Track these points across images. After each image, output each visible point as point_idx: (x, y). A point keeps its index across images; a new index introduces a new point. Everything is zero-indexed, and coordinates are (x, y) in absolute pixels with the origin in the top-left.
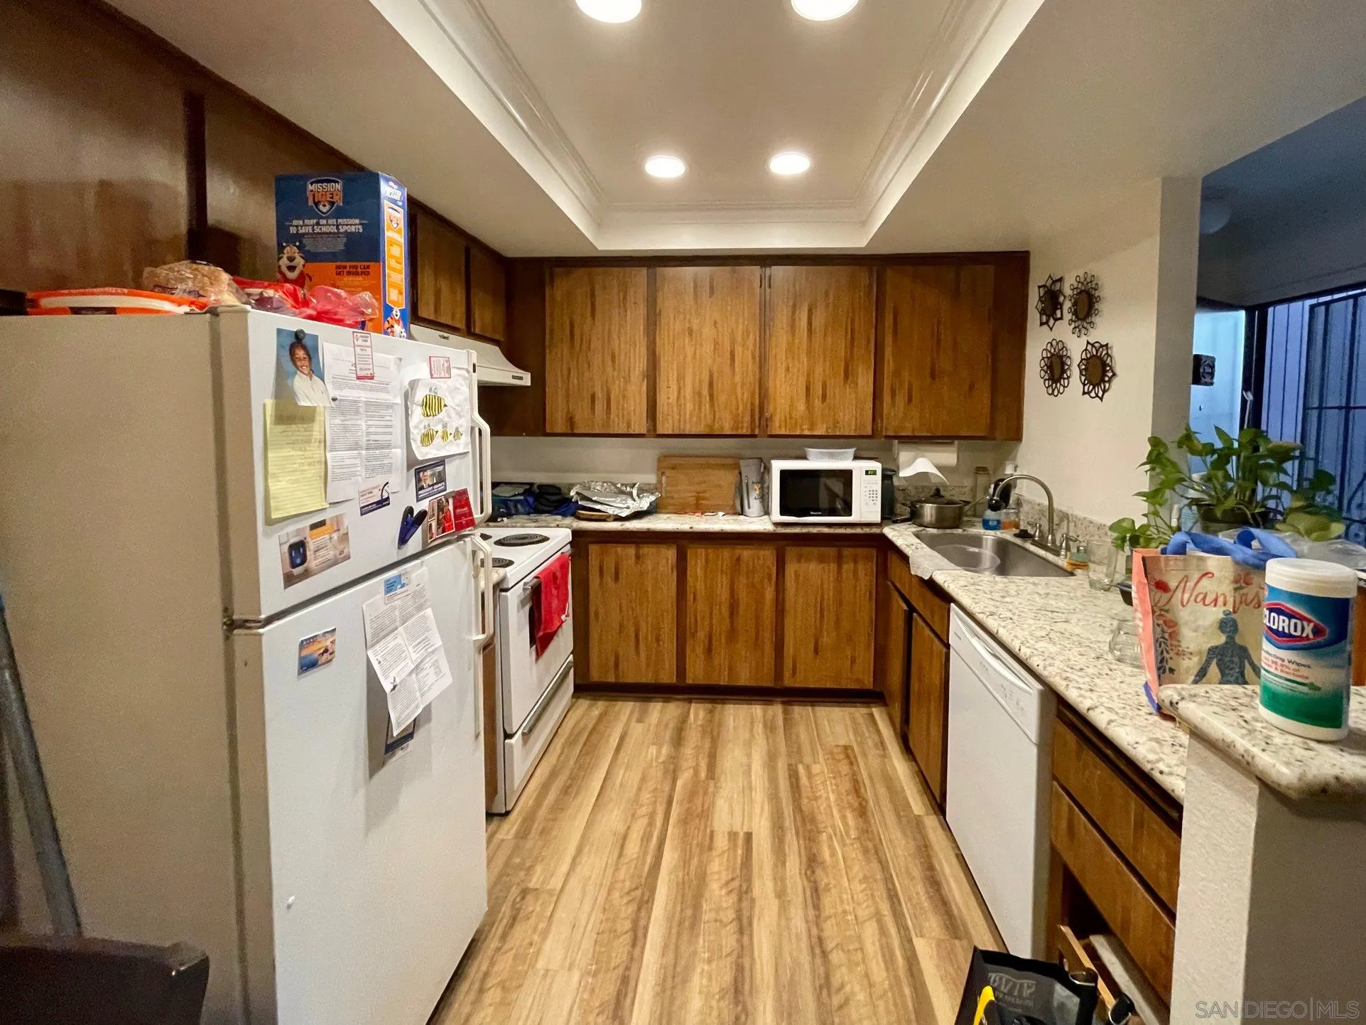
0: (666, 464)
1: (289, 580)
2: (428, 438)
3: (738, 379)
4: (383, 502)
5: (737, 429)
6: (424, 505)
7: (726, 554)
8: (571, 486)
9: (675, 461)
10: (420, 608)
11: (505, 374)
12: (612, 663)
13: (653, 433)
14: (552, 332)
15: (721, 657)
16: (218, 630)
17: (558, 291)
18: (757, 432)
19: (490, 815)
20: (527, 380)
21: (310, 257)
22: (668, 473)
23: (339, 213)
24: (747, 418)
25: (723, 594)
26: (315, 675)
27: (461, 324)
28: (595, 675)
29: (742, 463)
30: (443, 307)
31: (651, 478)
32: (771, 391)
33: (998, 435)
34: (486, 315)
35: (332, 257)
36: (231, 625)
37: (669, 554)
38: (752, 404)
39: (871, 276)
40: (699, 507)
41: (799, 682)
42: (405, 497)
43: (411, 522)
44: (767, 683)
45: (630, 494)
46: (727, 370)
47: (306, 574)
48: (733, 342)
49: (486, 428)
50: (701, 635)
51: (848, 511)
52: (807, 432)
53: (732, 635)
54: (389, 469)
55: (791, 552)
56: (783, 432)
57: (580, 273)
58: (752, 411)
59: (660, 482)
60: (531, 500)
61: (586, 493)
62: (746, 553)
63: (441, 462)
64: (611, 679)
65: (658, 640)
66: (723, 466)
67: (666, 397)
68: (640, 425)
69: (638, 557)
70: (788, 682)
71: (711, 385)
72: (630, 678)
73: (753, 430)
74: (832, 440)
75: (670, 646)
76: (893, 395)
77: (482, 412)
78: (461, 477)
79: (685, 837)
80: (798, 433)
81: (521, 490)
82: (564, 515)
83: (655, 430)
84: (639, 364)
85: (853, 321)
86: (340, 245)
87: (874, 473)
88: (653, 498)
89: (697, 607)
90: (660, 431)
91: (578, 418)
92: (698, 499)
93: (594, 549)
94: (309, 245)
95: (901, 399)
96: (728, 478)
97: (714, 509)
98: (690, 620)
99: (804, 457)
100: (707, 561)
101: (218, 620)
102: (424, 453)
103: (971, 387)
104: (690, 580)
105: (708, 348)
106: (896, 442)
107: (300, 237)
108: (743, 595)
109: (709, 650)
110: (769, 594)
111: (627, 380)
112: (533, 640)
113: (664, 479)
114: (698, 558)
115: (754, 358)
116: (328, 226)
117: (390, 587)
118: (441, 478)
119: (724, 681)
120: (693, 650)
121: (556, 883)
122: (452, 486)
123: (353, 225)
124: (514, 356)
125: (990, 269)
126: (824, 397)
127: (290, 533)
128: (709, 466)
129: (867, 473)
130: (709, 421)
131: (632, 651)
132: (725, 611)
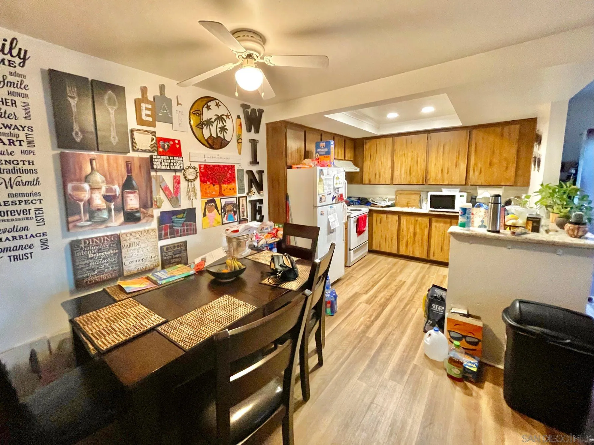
0: (398, 193)
1: (320, 202)
2: (336, 184)
3: (419, 167)
4: (330, 194)
5: (418, 182)
6: (336, 195)
7: (412, 219)
8: (370, 198)
9: (401, 192)
10: (335, 212)
11: (353, 169)
12: (379, 245)
13: (392, 184)
14: (365, 157)
15: (410, 248)
16: (313, 208)
17: (367, 146)
18: (424, 183)
19: (345, 266)
20: (358, 170)
21: (320, 155)
22: (399, 195)
23: (324, 148)
24: (421, 179)
25: (411, 230)
26: (322, 216)
27: (343, 158)
28: (374, 248)
29: (421, 193)
30: (340, 155)
31: (394, 197)
32: (429, 171)
33: (519, 184)
34: (349, 155)
35: (323, 155)
36: (314, 207)
37: (396, 217)
38: (423, 175)
39: (467, 133)
40: (407, 206)
41: (435, 258)
42: (333, 194)
43: (334, 198)
44: (424, 257)
45: (386, 201)
46: (415, 165)
47: (321, 202)
48: (418, 157)
49: (346, 182)
50: (405, 241)
51: (453, 208)
52: (441, 184)
53: (414, 242)
54: (331, 189)
55: (434, 219)
56: (433, 183)
57: (374, 141)
58: (423, 177)
59: (396, 198)
60: (359, 201)
61: (373, 200)
62: (420, 219)
63: (338, 188)
64: (378, 249)
65: (392, 241)
66: (415, 194)
67: (396, 174)
68: (389, 182)
69: (387, 218)
70: (432, 258)
71: (410, 170)
72: (383, 250)
73: (423, 182)
74: (450, 186)
75: (395, 242)
76: (474, 171)
77: (346, 179)
78: (342, 191)
79: (389, 278)
80: (438, 184)
81: (357, 199)
82: (367, 205)
83: (393, 183)
84: (389, 164)
85: (459, 148)
86: (324, 153)
87: (463, 196)
88: (392, 202)
89: (404, 233)
90: (394, 183)
91: (371, 179)
92: (407, 203)
93: (375, 215)
94: (320, 153)
95: (477, 173)
96: (417, 197)
97: (412, 207)
98: (401, 237)
99: (442, 191)
100: (407, 220)
101: (313, 206)
102: (336, 186)
103: (507, 168)
104: (402, 225)
105: (410, 159)
106: (478, 187)
107: (319, 152)
108: (418, 231)
109: (407, 245)
110: (426, 232)
111: (385, 169)
112: (357, 232)
113: (397, 197)
114: (404, 219)
115: (424, 162)
116: (323, 150)
117: (331, 207)
118: (338, 191)
119: (411, 255)
120: (402, 244)
121: (358, 277)
122: (340, 192)
123: (326, 150)
124: (356, 165)
125: (518, 126)
126: (448, 173)
127: (321, 196)
128: (412, 194)
129: (461, 196)
130: (409, 179)
131: (384, 243)
132: (412, 235)
